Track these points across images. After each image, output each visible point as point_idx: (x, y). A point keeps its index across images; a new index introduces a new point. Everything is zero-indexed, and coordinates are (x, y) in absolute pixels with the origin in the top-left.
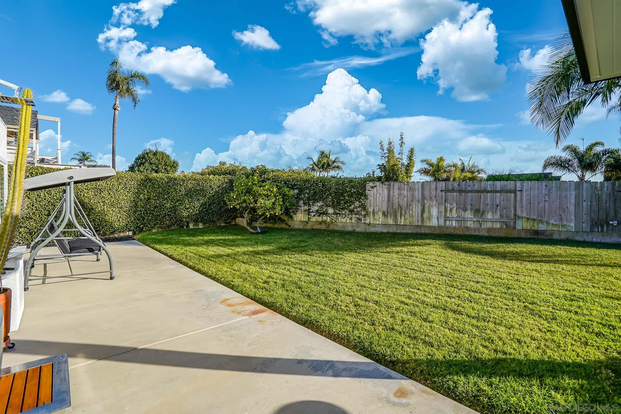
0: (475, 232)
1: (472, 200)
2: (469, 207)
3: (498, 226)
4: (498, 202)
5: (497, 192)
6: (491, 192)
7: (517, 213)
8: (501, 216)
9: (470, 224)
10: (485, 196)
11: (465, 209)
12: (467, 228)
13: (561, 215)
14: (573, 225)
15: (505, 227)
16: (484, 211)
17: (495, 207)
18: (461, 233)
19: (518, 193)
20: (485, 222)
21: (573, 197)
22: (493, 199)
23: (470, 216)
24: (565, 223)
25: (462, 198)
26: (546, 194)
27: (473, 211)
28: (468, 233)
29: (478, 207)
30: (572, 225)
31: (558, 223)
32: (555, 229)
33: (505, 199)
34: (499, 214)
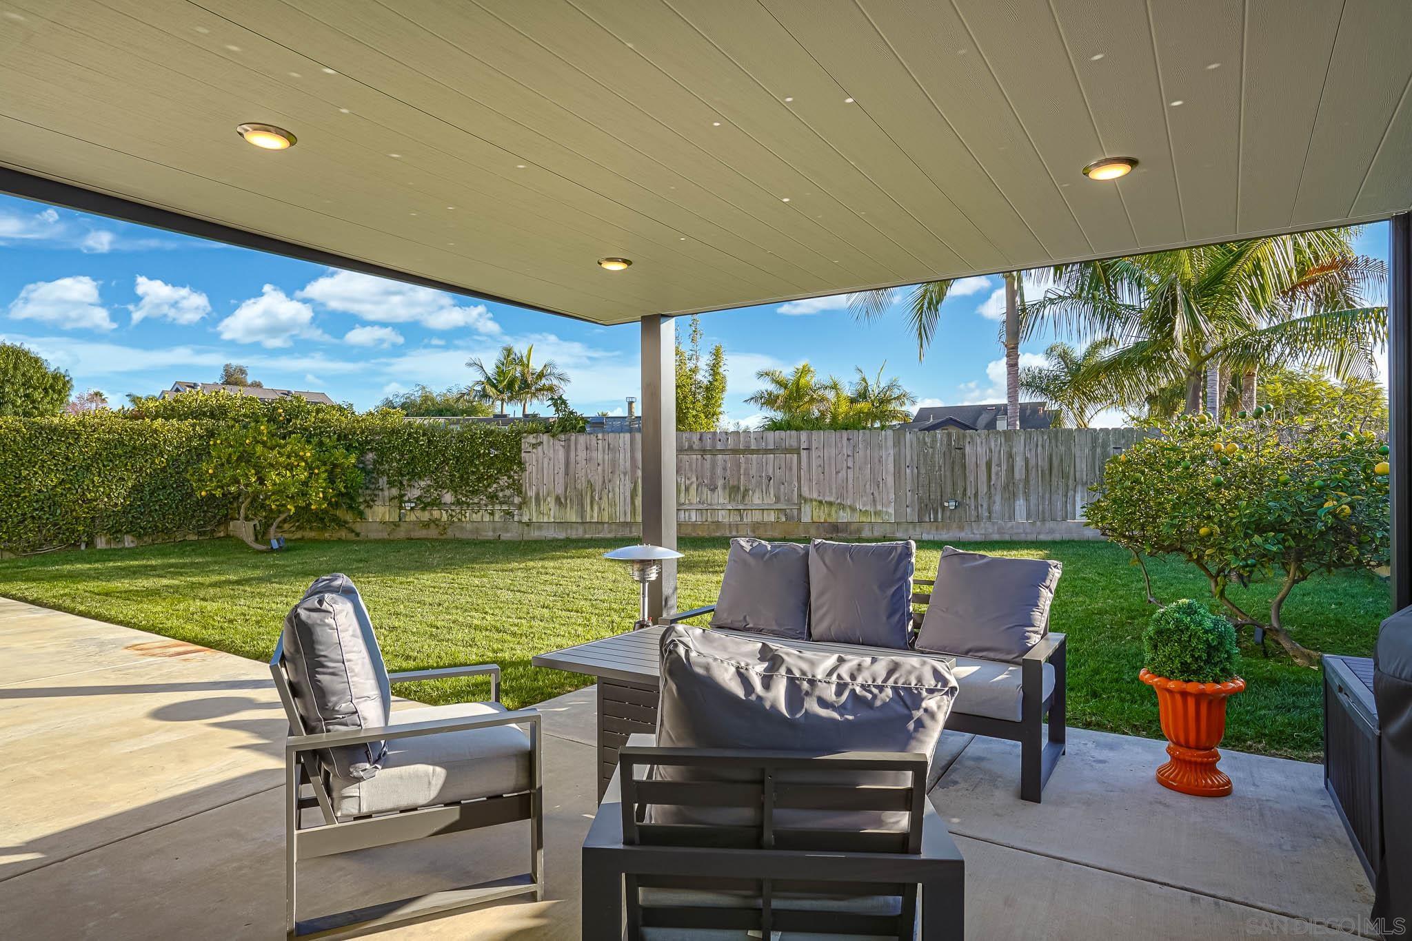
0: (730, 532)
1: (725, 469)
2: (720, 483)
3: (771, 517)
4: (770, 473)
5: (767, 451)
6: (757, 451)
7: (803, 494)
8: (778, 500)
9: (722, 516)
10: (747, 458)
11: (712, 487)
12: (717, 524)
13: (872, 494)
14: (893, 512)
15: (784, 519)
16: (746, 490)
17: (764, 481)
18: (705, 534)
19: (804, 454)
20: (750, 512)
21: (891, 459)
22: (761, 466)
23: (721, 501)
24: (879, 508)
25: (708, 465)
26: (848, 456)
27: (727, 491)
28: (718, 534)
29: (736, 483)
30: (891, 510)
31: (868, 508)
32: (864, 519)
33: (783, 466)
34: (772, 495)
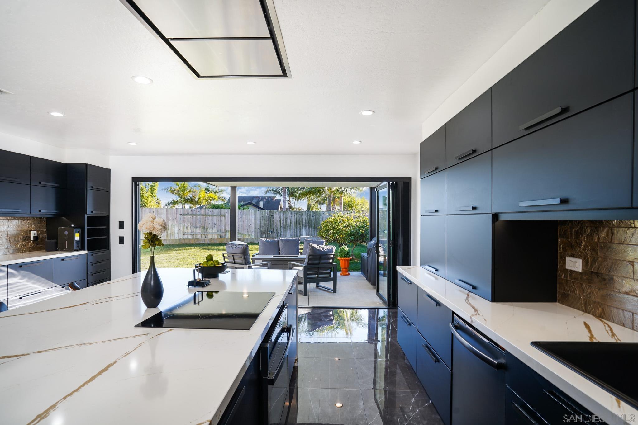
0: (202, 242)
1: (200, 221)
2: (198, 226)
3: (215, 237)
4: (215, 223)
5: (214, 215)
6: (211, 215)
7: (226, 229)
8: (218, 231)
9: (199, 237)
10: (208, 218)
11: (196, 227)
12: (198, 239)
13: (247, 229)
14: (253, 235)
15: (220, 237)
16: (207, 228)
17: (214, 225)
18: (193, 243)
19: (226, 216)
20: (208, 235)
21: (253, 218)
22: (213, 220)
23: (199, 232)
24: (249, 233)
25: (194, 219)
26: (240, 217)
27: (201, 228)
28: (198, 243)
29: (204, 226)
30: (253, 234)
31: (246, 234)
32: (245, 237)
33: (219, 220)
34: (216, 230)
